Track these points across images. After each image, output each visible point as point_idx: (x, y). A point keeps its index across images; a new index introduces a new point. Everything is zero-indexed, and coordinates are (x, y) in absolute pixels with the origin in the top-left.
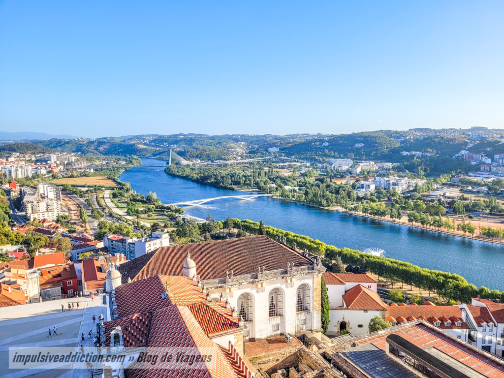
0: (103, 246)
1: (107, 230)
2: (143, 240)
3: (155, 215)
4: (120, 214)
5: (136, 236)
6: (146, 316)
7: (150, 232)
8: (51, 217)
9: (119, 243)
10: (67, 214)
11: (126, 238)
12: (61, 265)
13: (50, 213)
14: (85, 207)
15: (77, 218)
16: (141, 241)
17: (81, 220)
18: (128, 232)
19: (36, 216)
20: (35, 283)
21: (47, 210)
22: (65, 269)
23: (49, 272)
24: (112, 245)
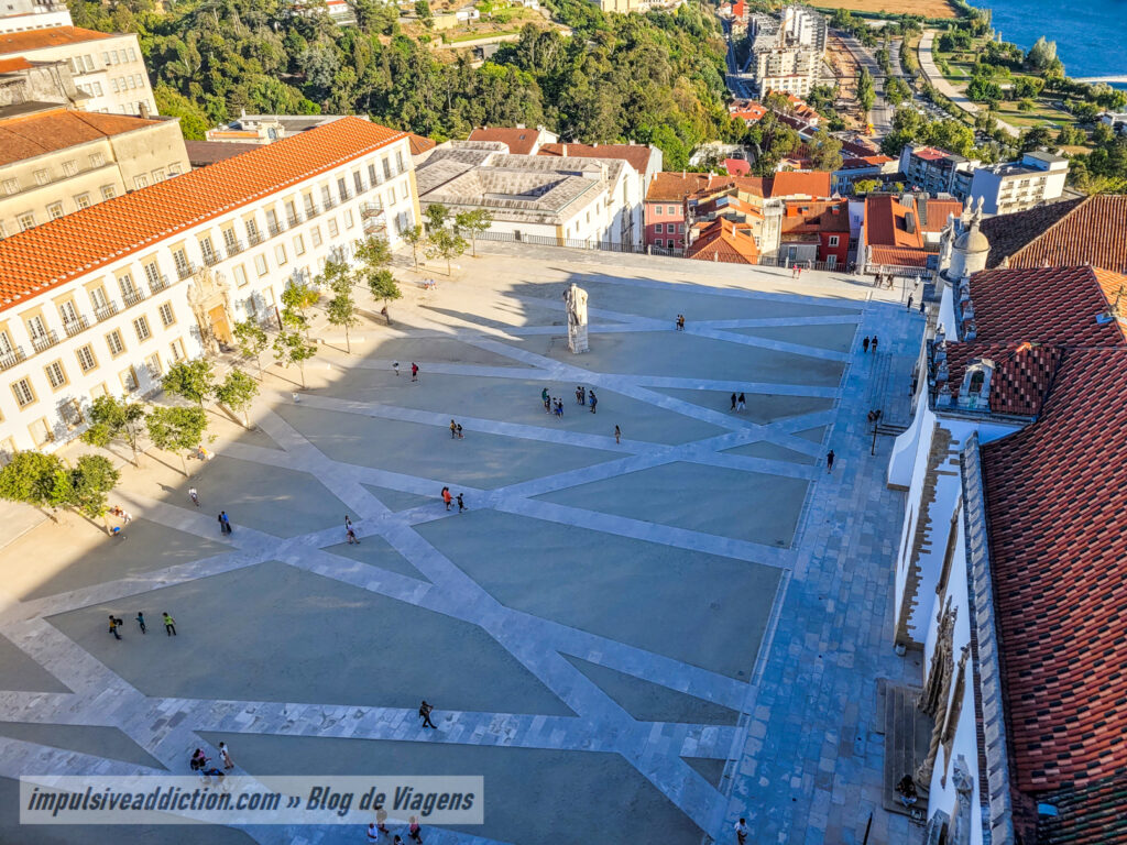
0: (896, 171)
1: (912, 133)
2: (997, 170)
3: (1039, 105)
4: (949, 95)
5: (978, 157)
6: (1049, 355)
7: (1014, 152)
8: (799, 88)
9: (934, 169)
10: (831, 84)
11: (954, 157)
12: (823, 200)
13: (800, 79)
14: (873, 71)
15: (851, 97)
16: (991, 171)
17: (859, 102)
18: (961, 145)
19: (772, 83)
20: (774, 227)
21: (795, 71)
22: (829, 209)
23: (800, 211)
24: (918, 171)
